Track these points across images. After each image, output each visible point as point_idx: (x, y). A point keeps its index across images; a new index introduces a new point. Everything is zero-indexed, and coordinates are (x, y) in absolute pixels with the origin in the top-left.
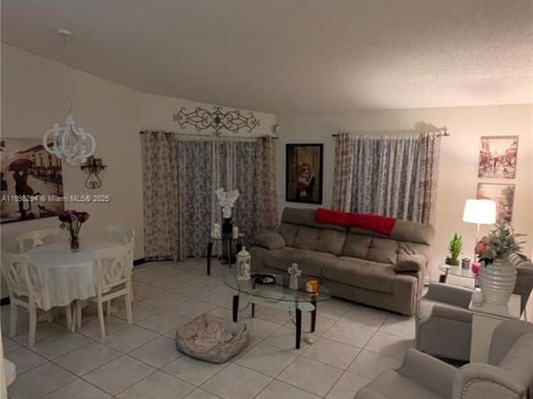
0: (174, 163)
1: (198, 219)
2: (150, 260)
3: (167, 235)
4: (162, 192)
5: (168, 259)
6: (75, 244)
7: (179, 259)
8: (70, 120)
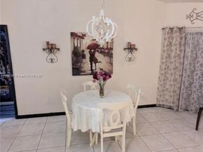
0: (182, 48)
1: (195, 87)
2: (160, 106)
3: (172, 94)
4: (172, 66)
5: (170, 108)
6: (102, 92)
7: (178, 110)
8: (102, 13)
